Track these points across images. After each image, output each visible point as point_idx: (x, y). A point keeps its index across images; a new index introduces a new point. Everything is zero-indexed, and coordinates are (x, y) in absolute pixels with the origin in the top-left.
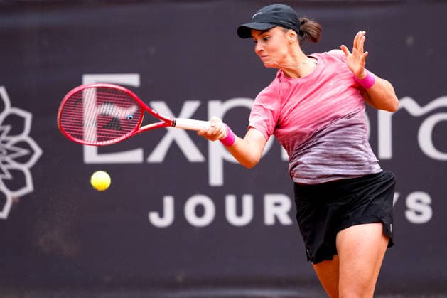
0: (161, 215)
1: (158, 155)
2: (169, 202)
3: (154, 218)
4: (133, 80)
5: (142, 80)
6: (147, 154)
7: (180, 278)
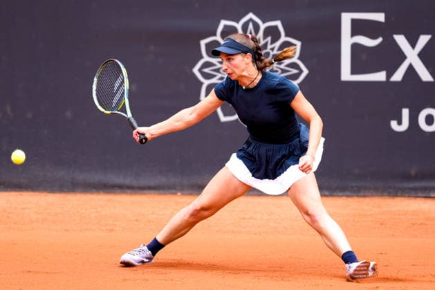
0: (400, 123)
1: (398, 76)
2: (405, 113)
3: (394, 124)
4: (380, 17)
5: (386, 18)
6: (389, 75)
7: (413, 172)
